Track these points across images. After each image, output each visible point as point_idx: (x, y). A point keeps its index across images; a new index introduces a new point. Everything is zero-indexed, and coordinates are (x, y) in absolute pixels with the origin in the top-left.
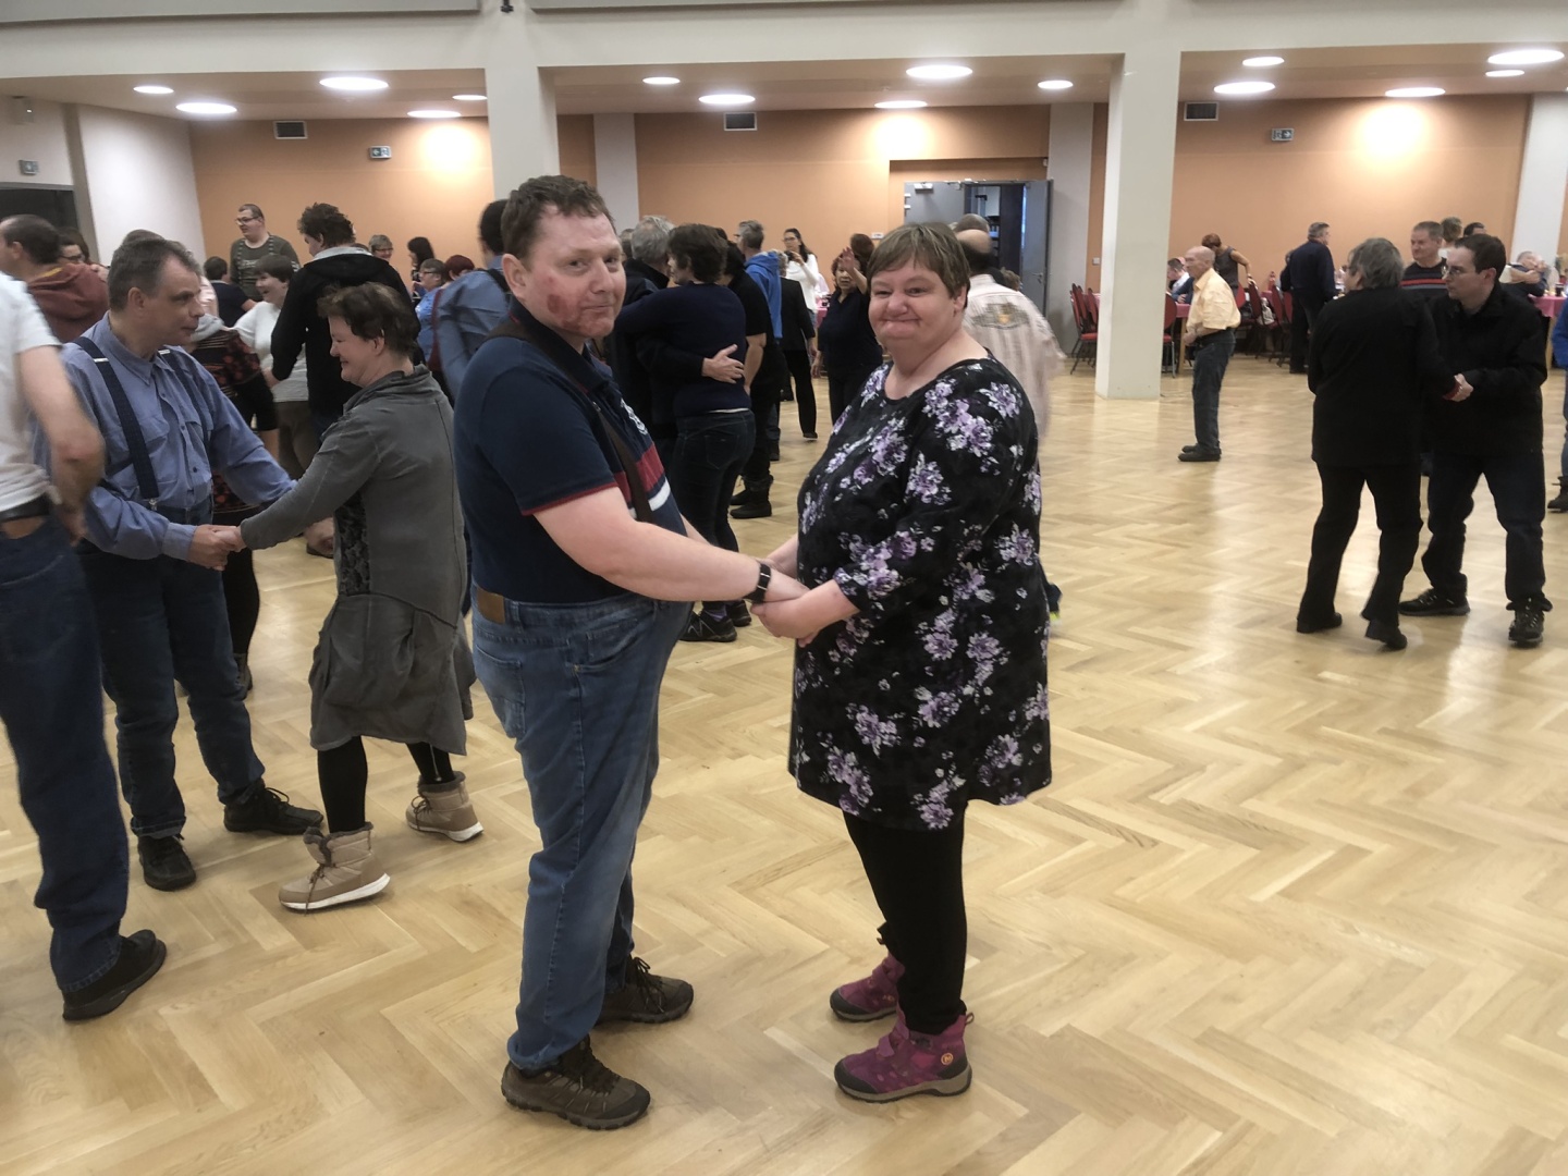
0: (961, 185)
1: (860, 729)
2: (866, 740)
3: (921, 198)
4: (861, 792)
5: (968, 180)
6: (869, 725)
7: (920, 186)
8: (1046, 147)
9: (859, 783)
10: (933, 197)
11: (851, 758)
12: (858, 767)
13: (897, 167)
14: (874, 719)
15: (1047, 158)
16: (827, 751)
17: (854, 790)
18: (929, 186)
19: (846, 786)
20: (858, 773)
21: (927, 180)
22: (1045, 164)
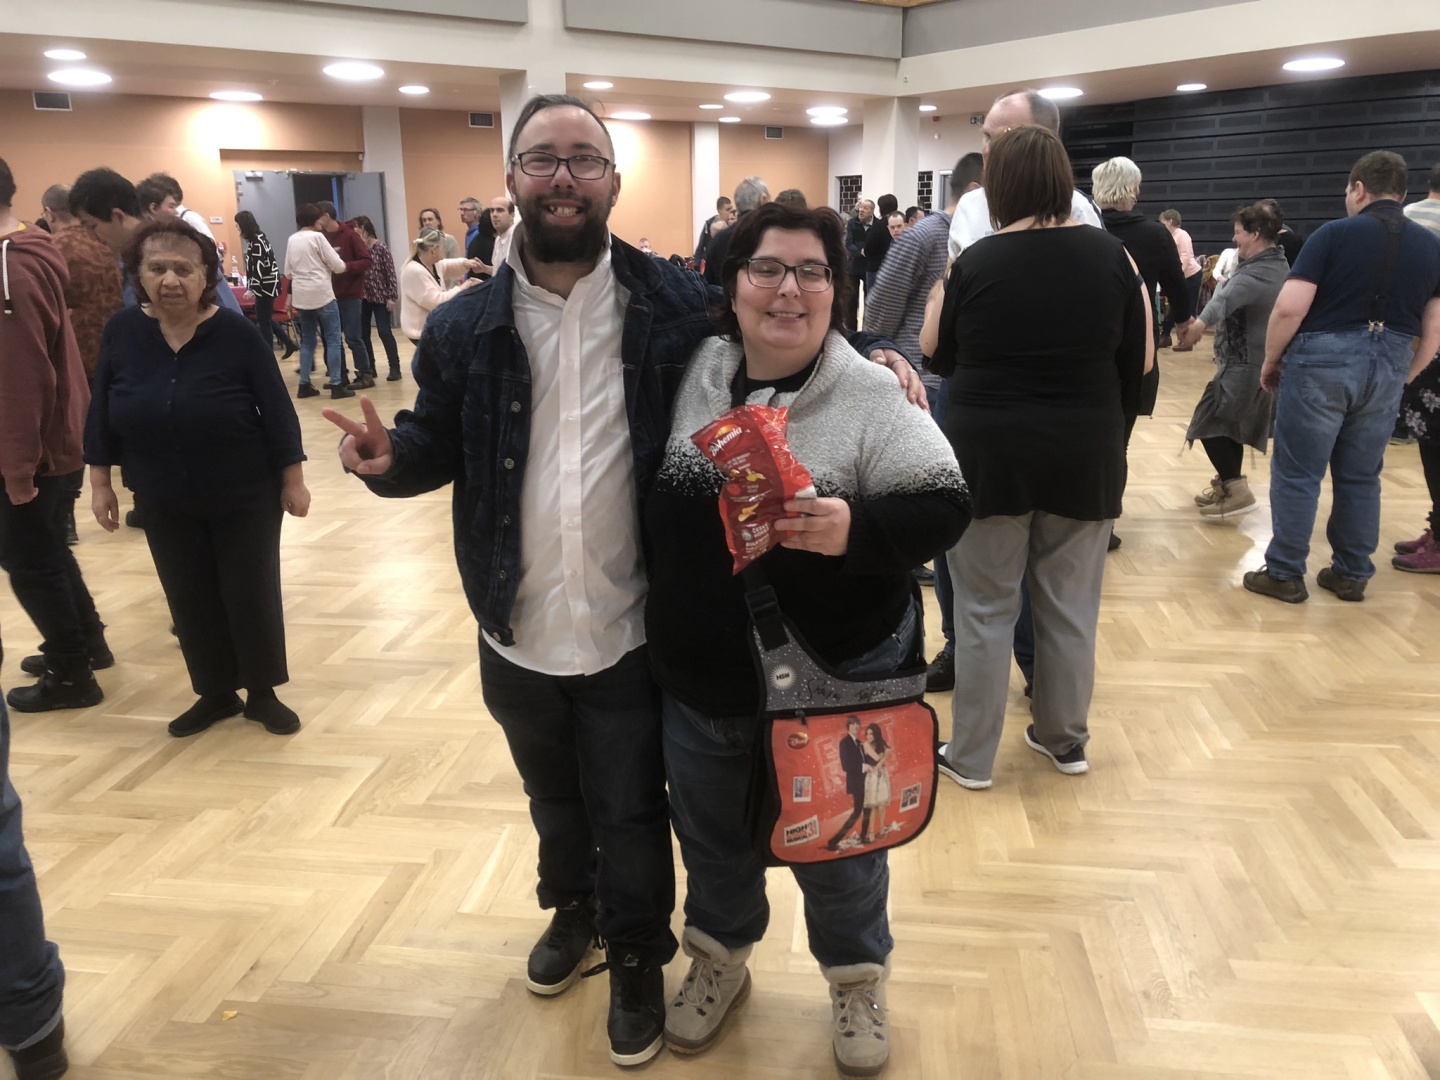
0: (289, 175)
1: (1424, 400)
2: (1427, 405)
3: (251, 186)
4: (1419, 429)
5: (294, 170)
6: (1430, 398)
7: (250, 174)
8: (361, 141)
9: (1419, 426)
10: (263, 185)
11: (1418, 414)
12: (1420, 418)
13: (227, 155)
14: (1433, 396)
15: (363, 153)
16: (1406, 412)
17: (1416, 430)
18: (259, 174)
19: (1412, 428)
20: (1420, 421)
21: (258, 169)
22: (360, 157)
